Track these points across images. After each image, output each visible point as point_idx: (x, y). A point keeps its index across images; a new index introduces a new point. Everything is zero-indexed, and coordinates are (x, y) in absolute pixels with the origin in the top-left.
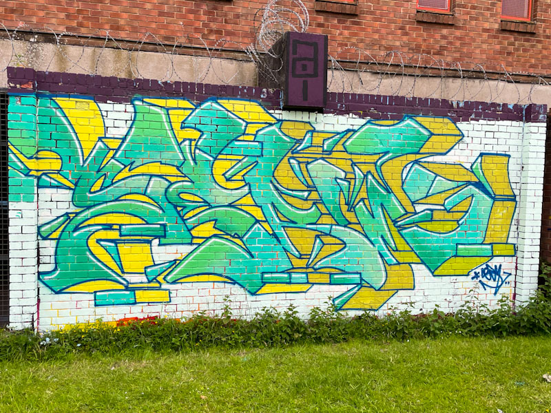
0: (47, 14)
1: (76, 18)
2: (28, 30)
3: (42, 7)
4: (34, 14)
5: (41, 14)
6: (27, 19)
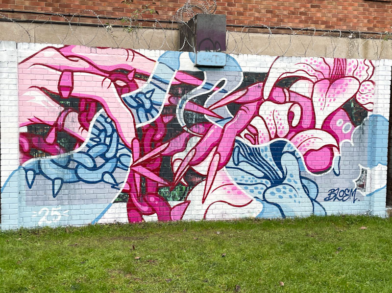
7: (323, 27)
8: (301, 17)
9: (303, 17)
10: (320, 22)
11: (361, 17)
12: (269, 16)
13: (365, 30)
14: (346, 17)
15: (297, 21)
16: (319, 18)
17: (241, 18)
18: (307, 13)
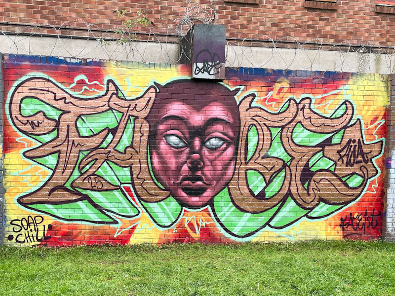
0: (370, 34)
1: (385, 36)
2: (359, 45)
3: (367, 31)
4: (363, 35)
5: (367, 35)
6: (359, 39)
7: (332, 41)
8: (308, 31)
9: (311, 31)
10: (329, 36)
11: (373, 30)
12: (274, 30)
13: (377, 44)
14: (357, 30)
15: (304, 35)
16: (328, 31)
17: (244, 31)
18: (315, 27)
